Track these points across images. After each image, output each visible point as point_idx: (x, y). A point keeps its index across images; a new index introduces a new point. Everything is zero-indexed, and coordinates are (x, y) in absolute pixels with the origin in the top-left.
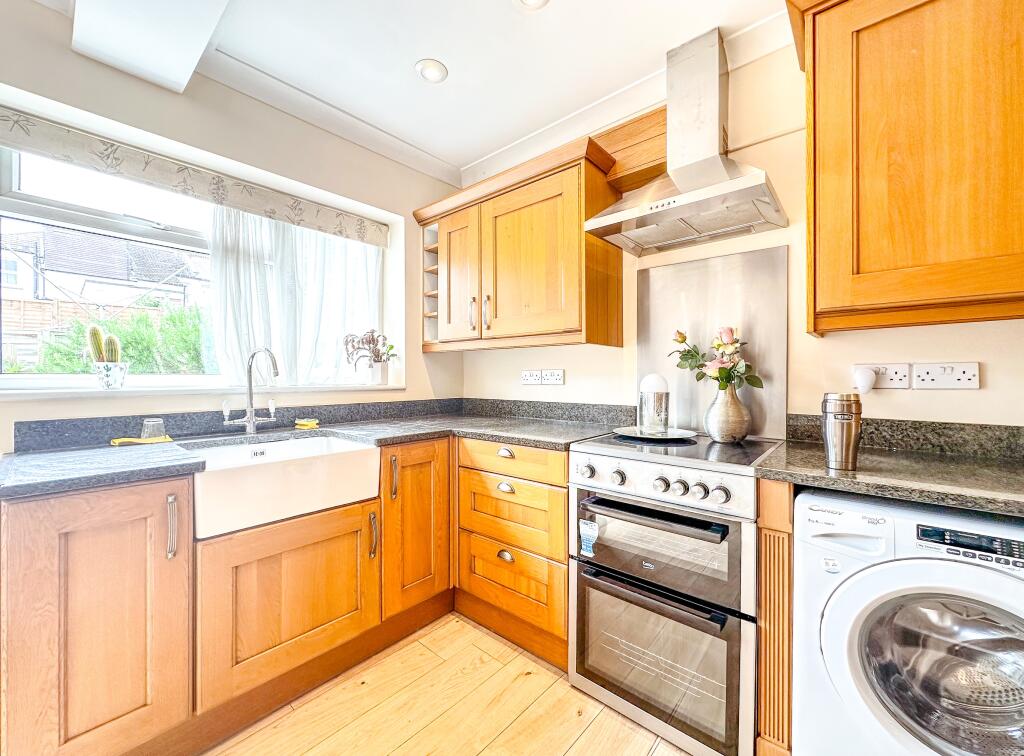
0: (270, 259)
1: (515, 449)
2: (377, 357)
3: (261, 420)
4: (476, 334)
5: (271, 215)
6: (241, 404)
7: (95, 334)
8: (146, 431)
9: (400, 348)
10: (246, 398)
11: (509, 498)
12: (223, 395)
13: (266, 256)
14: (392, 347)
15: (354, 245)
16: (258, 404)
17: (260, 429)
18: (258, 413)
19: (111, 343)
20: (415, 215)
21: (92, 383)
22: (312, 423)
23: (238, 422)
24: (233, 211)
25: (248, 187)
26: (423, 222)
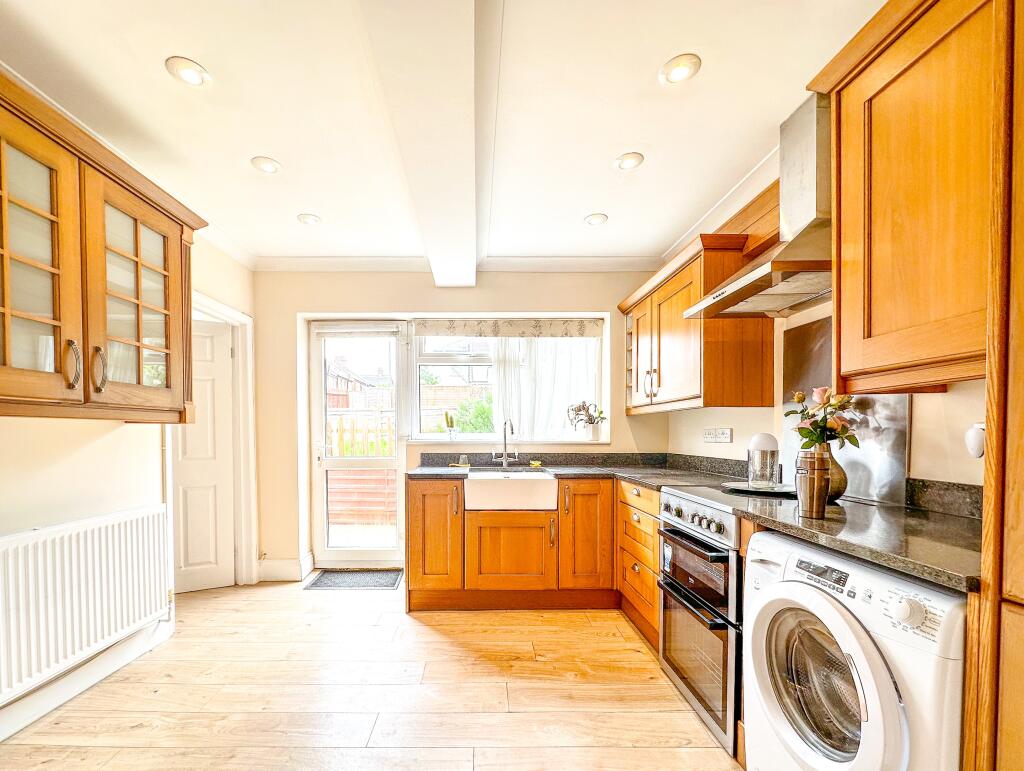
0: (523, 361)
1: (642, 490)
2: (591, 420)
3: (512, 460)
4: (648, 401)
5: (522, 335)
6: (501, 450)
7: (446, 415)
8: (461, 461)
9: (607, 414)
10: (503, 447)
11: (636, 524)
12: (494, 444)
13: (521, 360)
14: (601, 412)
15: (577, 341)
16: (510, 450)
17: (510, 465)
18: (509, 455)
19: (451, 418)
20: (619, 308)
21: (445, 437)
22: (536, 464)
23: (499, 460)
24: (504, 338)
25: (510, 322)
26: (625, 311)
